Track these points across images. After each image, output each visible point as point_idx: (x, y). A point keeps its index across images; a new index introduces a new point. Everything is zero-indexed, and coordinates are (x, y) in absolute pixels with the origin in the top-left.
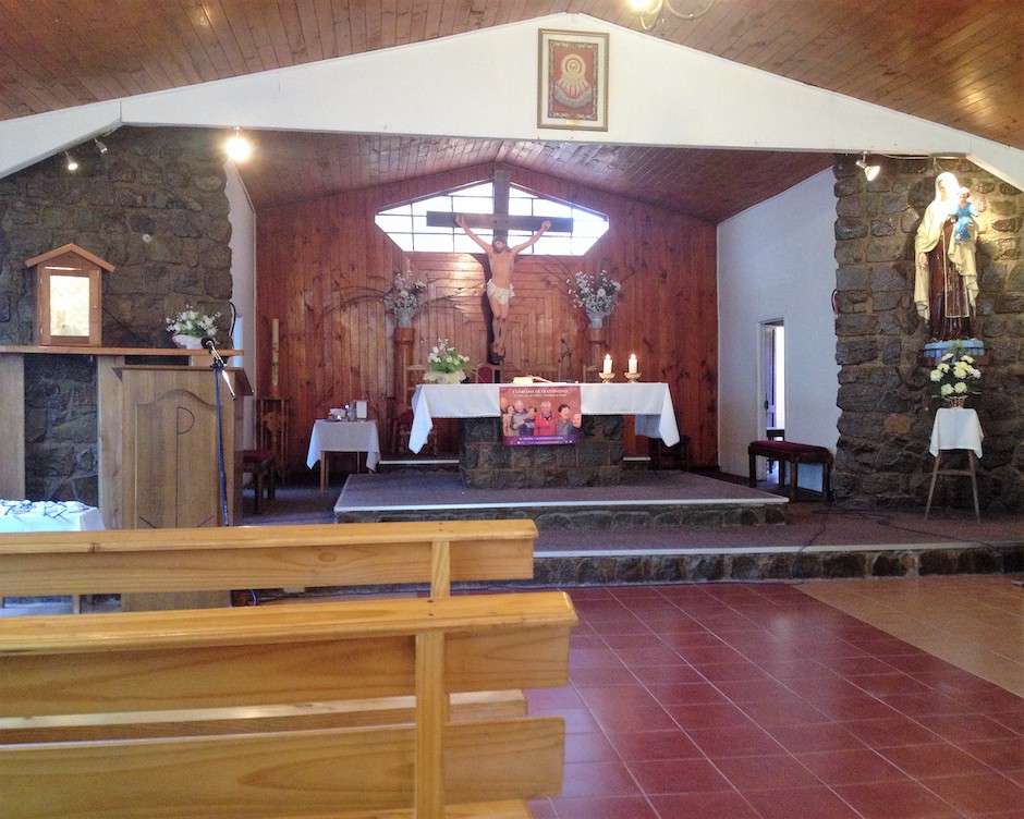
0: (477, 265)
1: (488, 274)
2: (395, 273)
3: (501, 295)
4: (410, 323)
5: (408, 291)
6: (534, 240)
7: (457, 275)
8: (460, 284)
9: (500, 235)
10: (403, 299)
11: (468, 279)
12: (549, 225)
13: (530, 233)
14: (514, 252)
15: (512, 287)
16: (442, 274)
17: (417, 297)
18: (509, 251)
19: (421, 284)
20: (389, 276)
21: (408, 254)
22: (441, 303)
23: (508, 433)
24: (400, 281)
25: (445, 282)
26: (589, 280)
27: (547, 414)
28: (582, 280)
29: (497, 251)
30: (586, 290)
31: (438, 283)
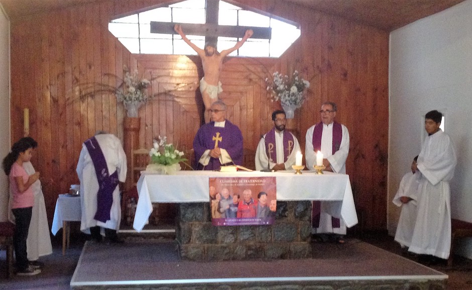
0: (193, 66)
1: (201, 74)
2: (125, 72)
3: (212, 91)
4: (136, 113)
5: (136, 87)
6: (239, 44)
7: (176, 73)
8: (178, 81)
9: (211, 41)
10: (131, 94)
11: (184, 77)
12: (251, 33)
13: (236, 39)
14: (222, 55)
15: (220, 84)
16: (163, 72)
17: (142, 92)
18: (218, 54)
19: (145, 81)
20: (120, 74)
21: (135, 55)
22: (162, 97)
23: (216, 215)
24: (128, 79)
25: (166, 79)
26: (284, 79)
27: (248, 200)
28: (278, 78)
29: (208, 54)
30: (281, 87)
31: (159, 80)
